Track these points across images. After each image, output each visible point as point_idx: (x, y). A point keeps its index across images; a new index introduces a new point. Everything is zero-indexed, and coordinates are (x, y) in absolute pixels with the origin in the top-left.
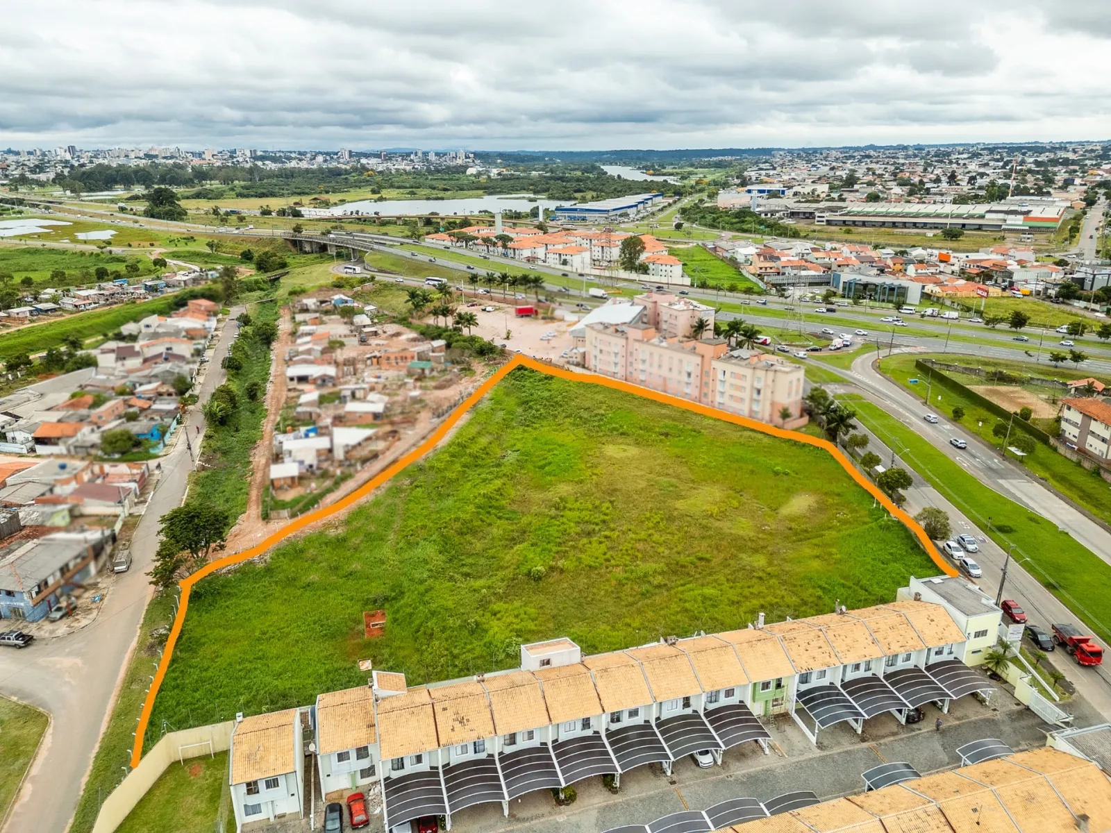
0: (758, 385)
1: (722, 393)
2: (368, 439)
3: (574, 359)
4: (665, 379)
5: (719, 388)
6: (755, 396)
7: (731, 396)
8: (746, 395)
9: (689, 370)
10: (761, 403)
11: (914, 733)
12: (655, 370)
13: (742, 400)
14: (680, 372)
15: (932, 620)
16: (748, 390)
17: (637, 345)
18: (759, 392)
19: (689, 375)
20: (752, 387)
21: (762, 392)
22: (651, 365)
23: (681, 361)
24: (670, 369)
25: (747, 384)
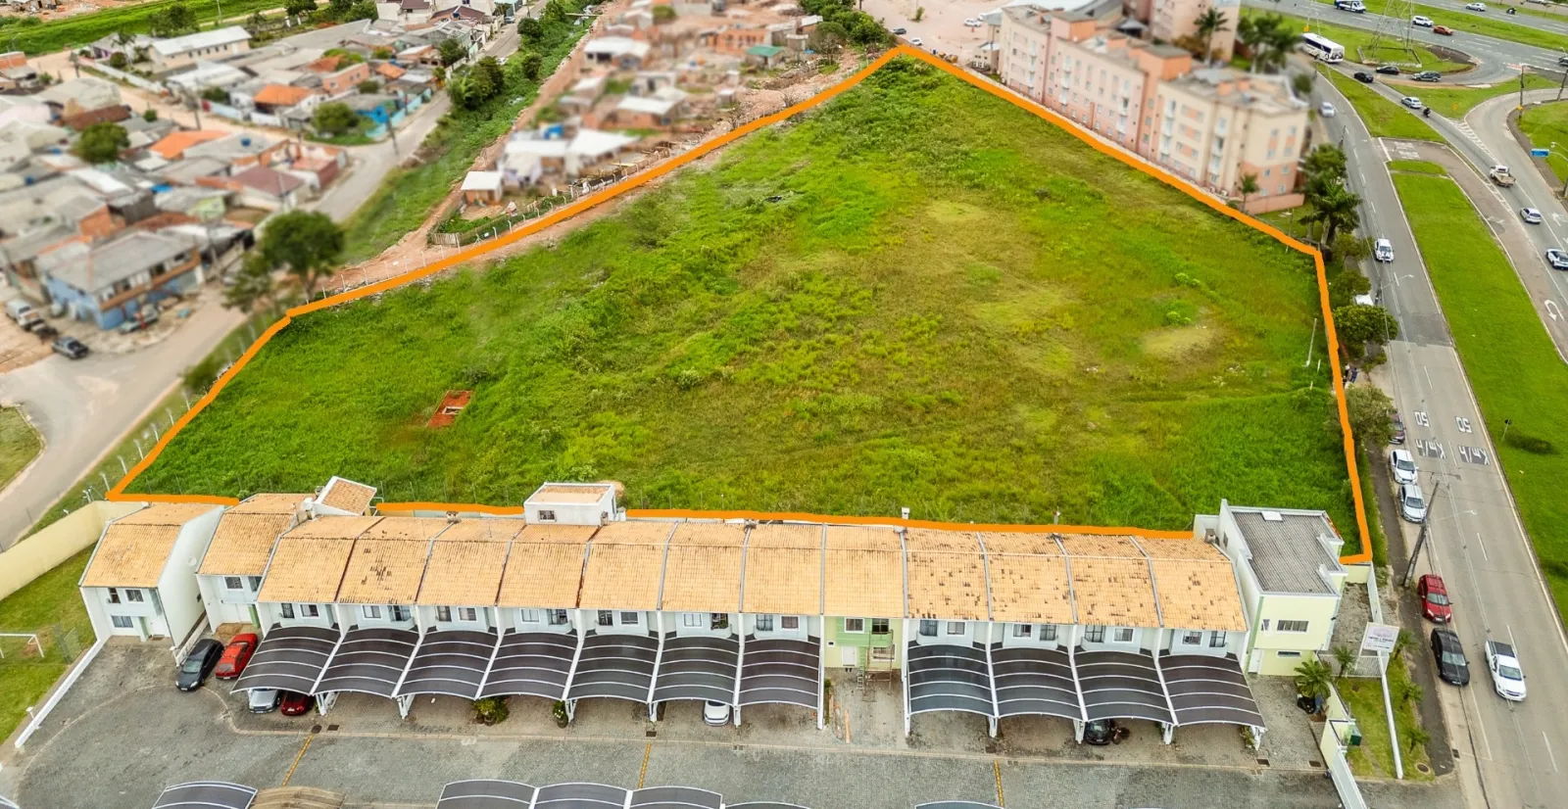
0: (1220, 132)
1: (1168, 138)
2: (624, 150)
3: (982, 60)
4: (1093, 105)
5: (1165, 129)
6: (1215, 149)
7: (1180, 145)
8: (1200, 146)
9: (1126, 95)
10: (1222, 163)
11: (1087, 762)
12: (1081, 89)
13: (1194, 152)
14: (1114, 97)
15: (1197, 583)
16: (1204, 137)
17: (1061, 47)
18: (1221, 142)
19: (1126, 102)
20: (1212, 135)
21: (1225, 144)
22: (1077, 80)
23: (1116, 78)
24: (1102, 90)
25: (1203, 127)
